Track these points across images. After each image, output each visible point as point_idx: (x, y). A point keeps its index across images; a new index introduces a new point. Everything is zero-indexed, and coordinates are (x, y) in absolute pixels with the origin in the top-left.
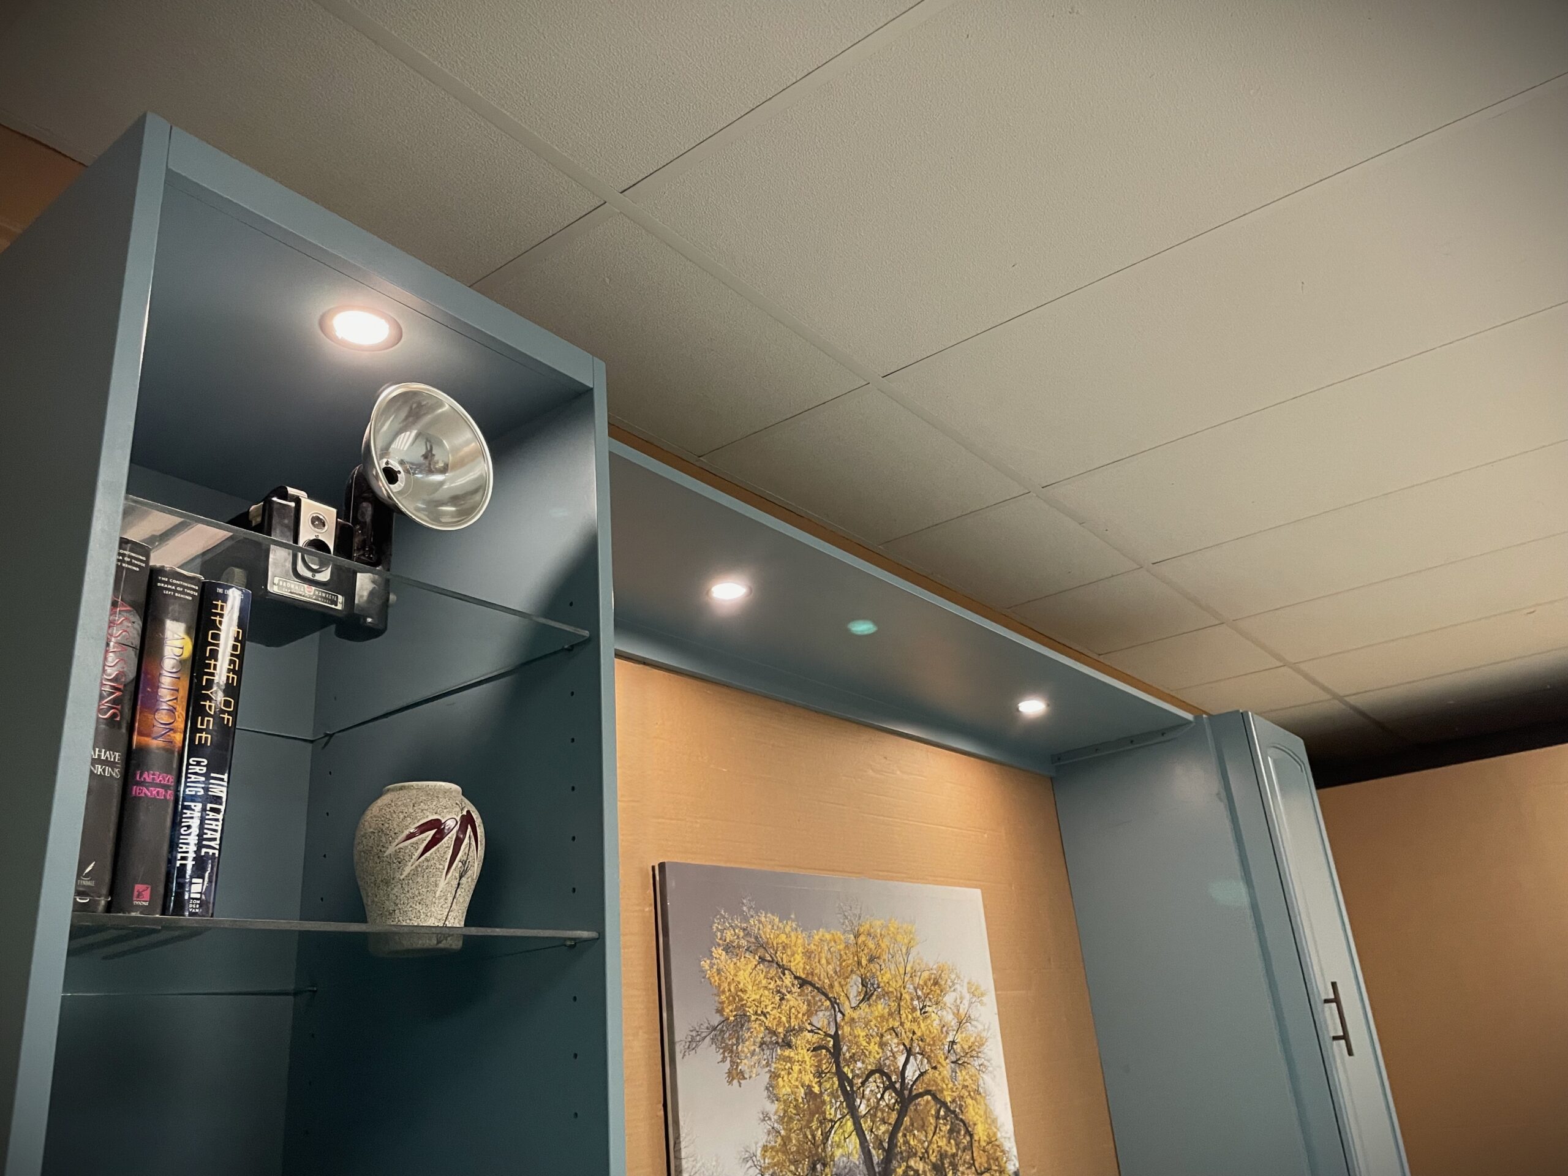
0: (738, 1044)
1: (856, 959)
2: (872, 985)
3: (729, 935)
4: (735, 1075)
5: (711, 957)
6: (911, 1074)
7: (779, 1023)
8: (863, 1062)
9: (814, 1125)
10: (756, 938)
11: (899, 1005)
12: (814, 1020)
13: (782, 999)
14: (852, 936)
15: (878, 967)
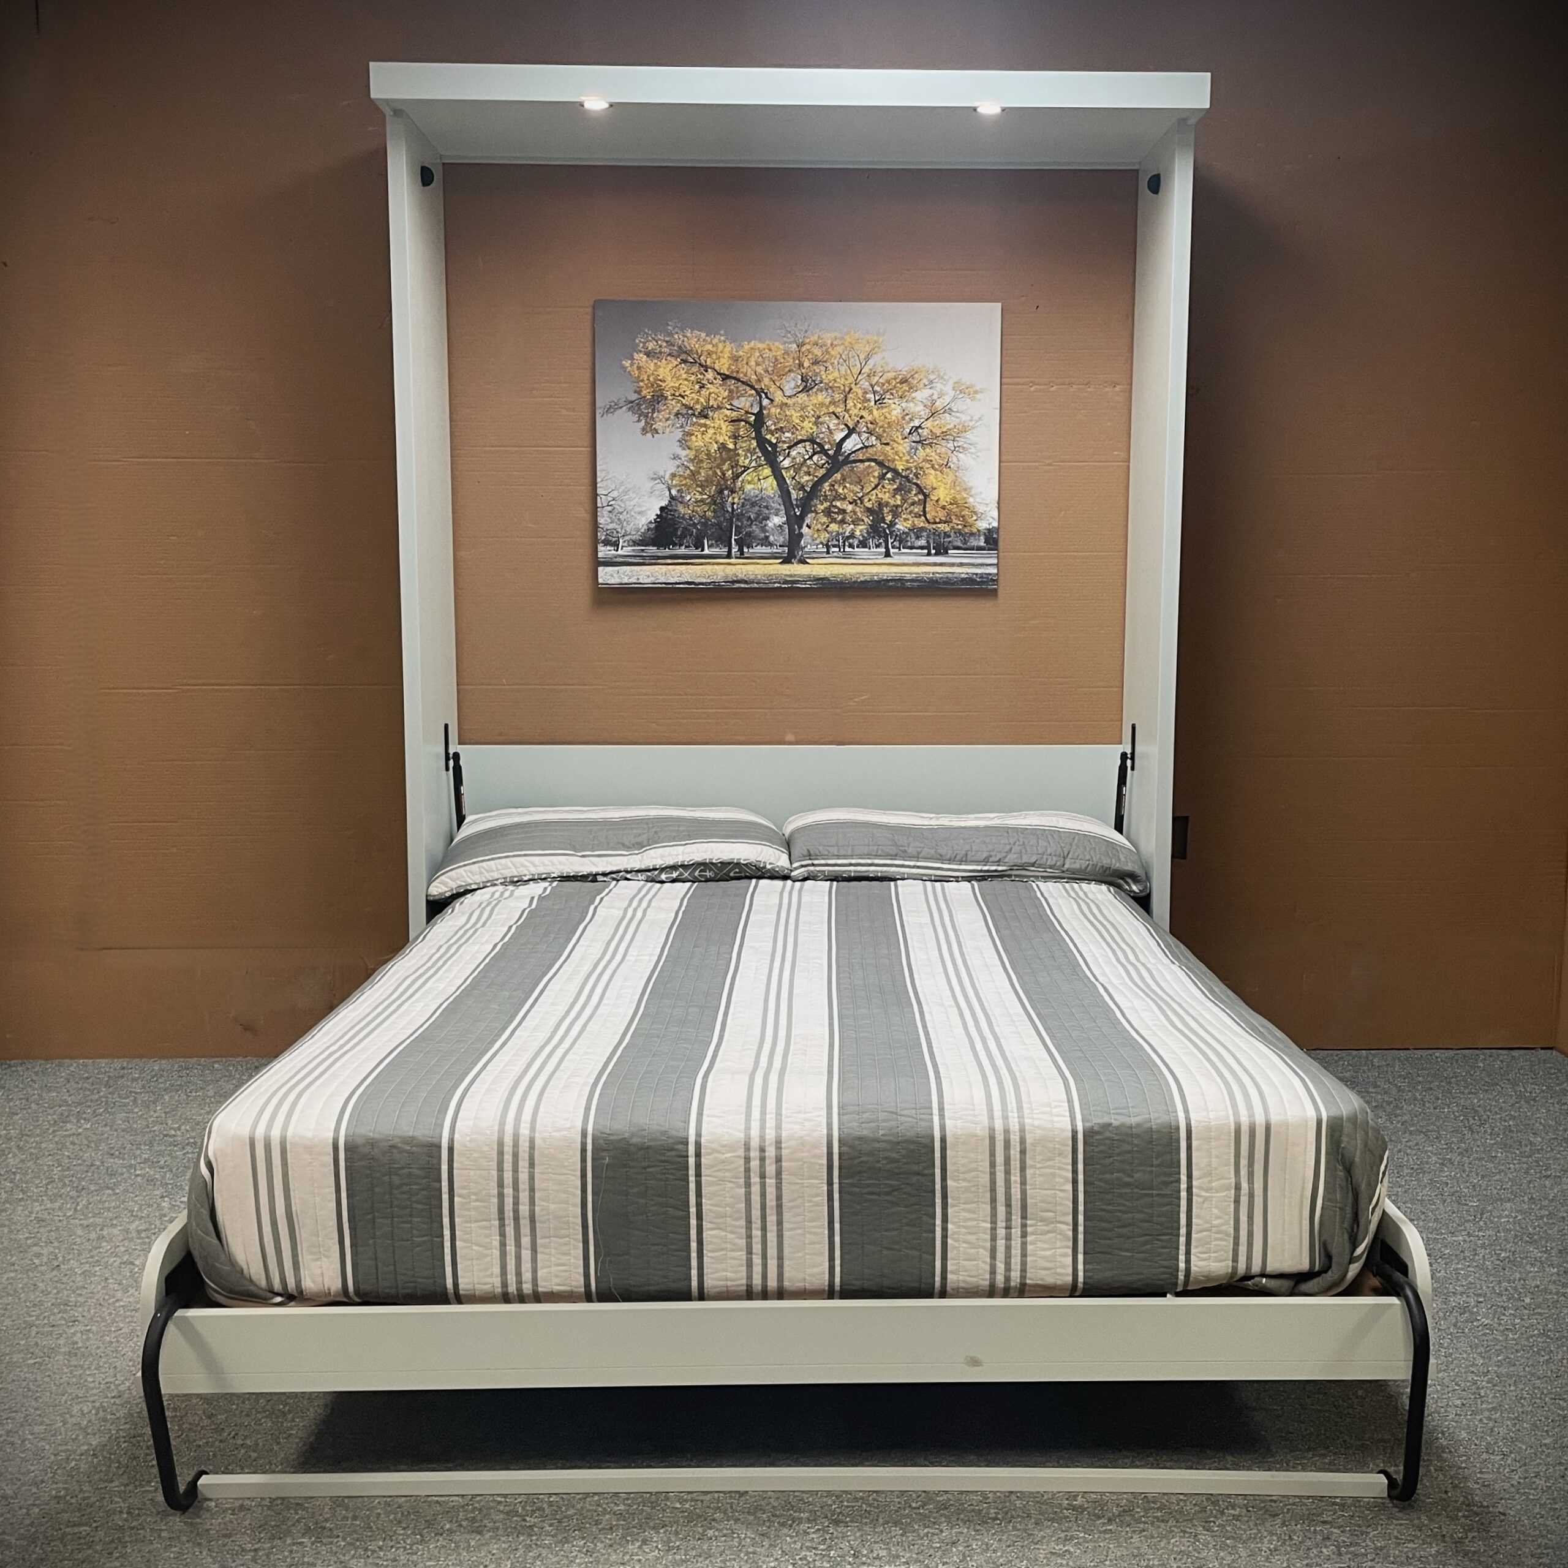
0: (653, 412)
1: (797, 362)
2: (814, 381)
3: (651, 346)
4: (649, 429)
5: (632, 359)
6: (849, 446)
7: (698, 401)
8: (793, 433)
9: (725, 467)
10: (680, 347)
11: (846, 396)
12: (736, 403)
13: (700, 387)
14: (795, 346)
15: (823, 369)
